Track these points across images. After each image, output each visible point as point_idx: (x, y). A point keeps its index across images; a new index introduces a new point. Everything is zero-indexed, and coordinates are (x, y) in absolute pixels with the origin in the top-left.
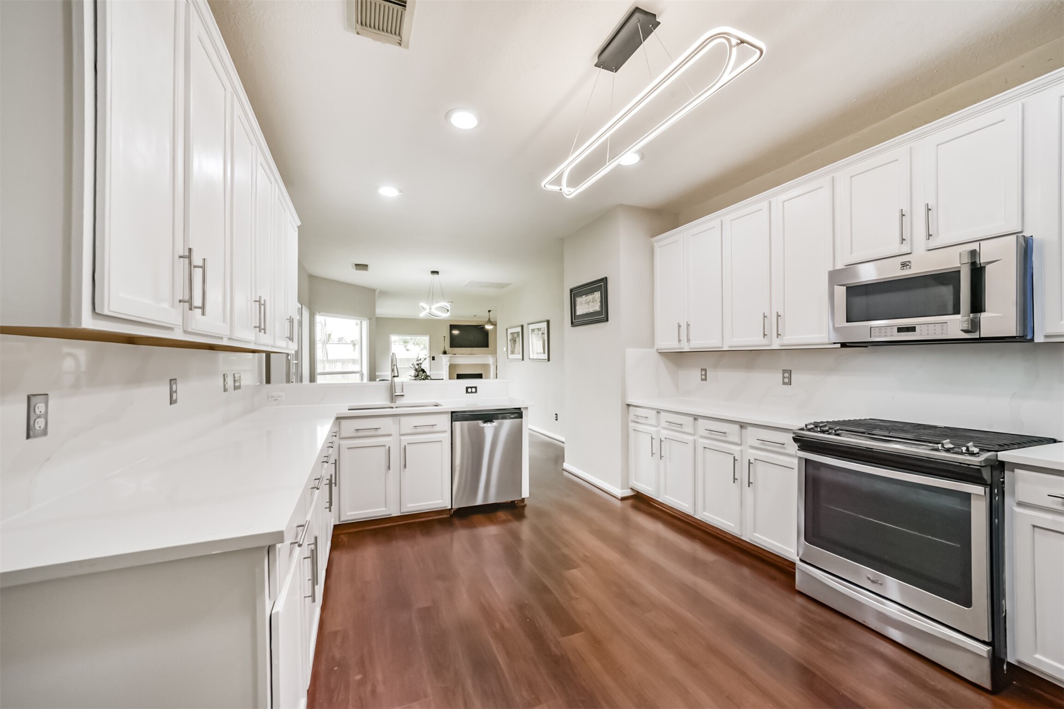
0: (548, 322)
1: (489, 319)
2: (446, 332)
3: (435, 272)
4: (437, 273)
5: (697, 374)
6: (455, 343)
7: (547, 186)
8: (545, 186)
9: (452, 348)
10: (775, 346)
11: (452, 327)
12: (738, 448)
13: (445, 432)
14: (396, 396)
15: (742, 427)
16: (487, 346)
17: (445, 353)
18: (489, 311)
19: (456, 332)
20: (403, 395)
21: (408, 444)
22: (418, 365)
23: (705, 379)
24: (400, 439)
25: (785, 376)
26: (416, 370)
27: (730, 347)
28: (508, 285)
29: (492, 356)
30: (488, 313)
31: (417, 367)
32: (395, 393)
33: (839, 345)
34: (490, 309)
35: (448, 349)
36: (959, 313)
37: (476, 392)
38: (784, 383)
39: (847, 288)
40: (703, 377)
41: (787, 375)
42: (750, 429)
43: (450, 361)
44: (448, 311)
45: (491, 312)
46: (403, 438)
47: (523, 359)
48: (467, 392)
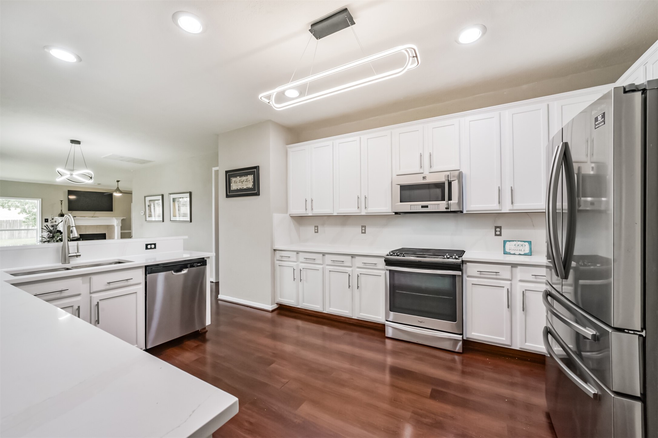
0: (191, 193)
1: (118, 188)
3: (75, 142)
4: (78, 142)
5: (312, 229)
7: (262, 98)
8: (261, 98)
9: (70, 211)
10: (363, 213)
11: (70, 193)
12: (350, 269)
13: (139, 284)
14: (70, 256)
15: (352, 257)
16: (112, 210)
17: (62, 215)
18: (118, 181)
19: (72, 197)
20: (80, 255)
21: (100, 300)
22: (52, 226)
23: (317, 232)
24: (91, 297)
25: (363, 229)
27: (337, 213)
29: (116, 219)
30: (117, 183)
31: (52, 229)
32: (69, 254)
33: (394, 213)
34: (118, 180)
36: (445, 201)
37: (155, 248)
38: (362, 233)
39: (400, 186)
40: (316, 231)
41: (363, 228)
42: (357, 258)
44: (91, 178)
45: (119, 182)
46: (93, 295)
47: (163, 221)
48: (147, 248)
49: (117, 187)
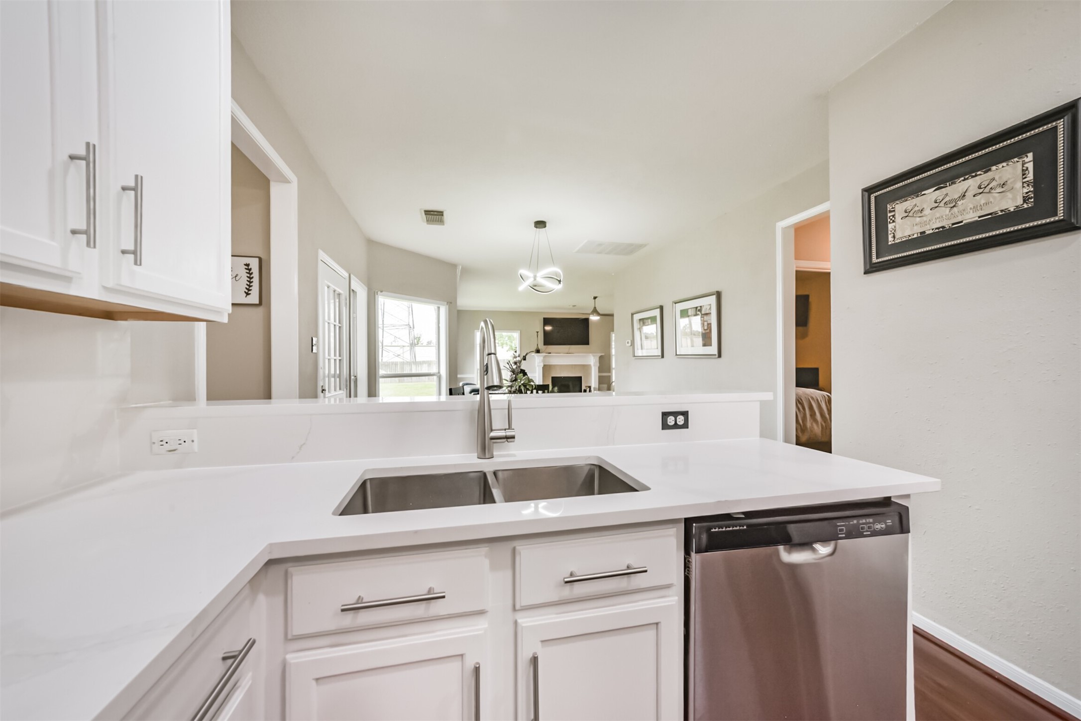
0: (719, 295)
1: (595, 308)
2: (538, 326)
3: (540, 224)
4: (544, 222)
6: (549, 340)
9: (546, 346)
11: (547, 321)
13: (666, 588)
14: (492, 438)
16: (588, 344)
17: (538, 351)
18: (595, 298)
19: (548, 328)
20: (513, 437)
22: (515, 363)
24: (516, 623)
26: (513, 371)
28: (641, 246)
29: (594, 356)
30: (594, 300)
31: (514, 367)
32: (492, 430)
34: (595, 296)
35: (541, 346)
37: (686, 425)
43: (544, 361)
44: (560, 281)
45: (596, 299)
46: (526, 620)
47: (663, 357)
48: (665, 426)
49: (594, 306)
